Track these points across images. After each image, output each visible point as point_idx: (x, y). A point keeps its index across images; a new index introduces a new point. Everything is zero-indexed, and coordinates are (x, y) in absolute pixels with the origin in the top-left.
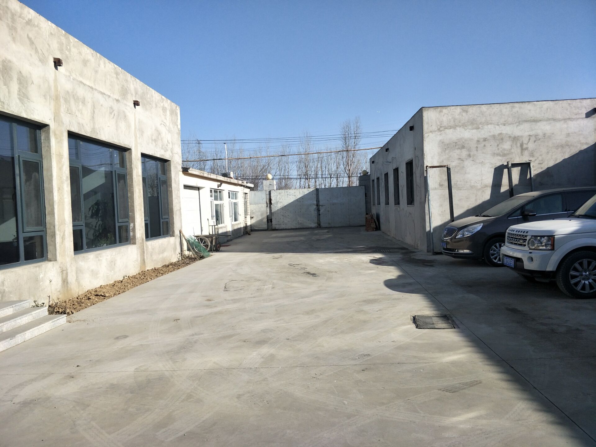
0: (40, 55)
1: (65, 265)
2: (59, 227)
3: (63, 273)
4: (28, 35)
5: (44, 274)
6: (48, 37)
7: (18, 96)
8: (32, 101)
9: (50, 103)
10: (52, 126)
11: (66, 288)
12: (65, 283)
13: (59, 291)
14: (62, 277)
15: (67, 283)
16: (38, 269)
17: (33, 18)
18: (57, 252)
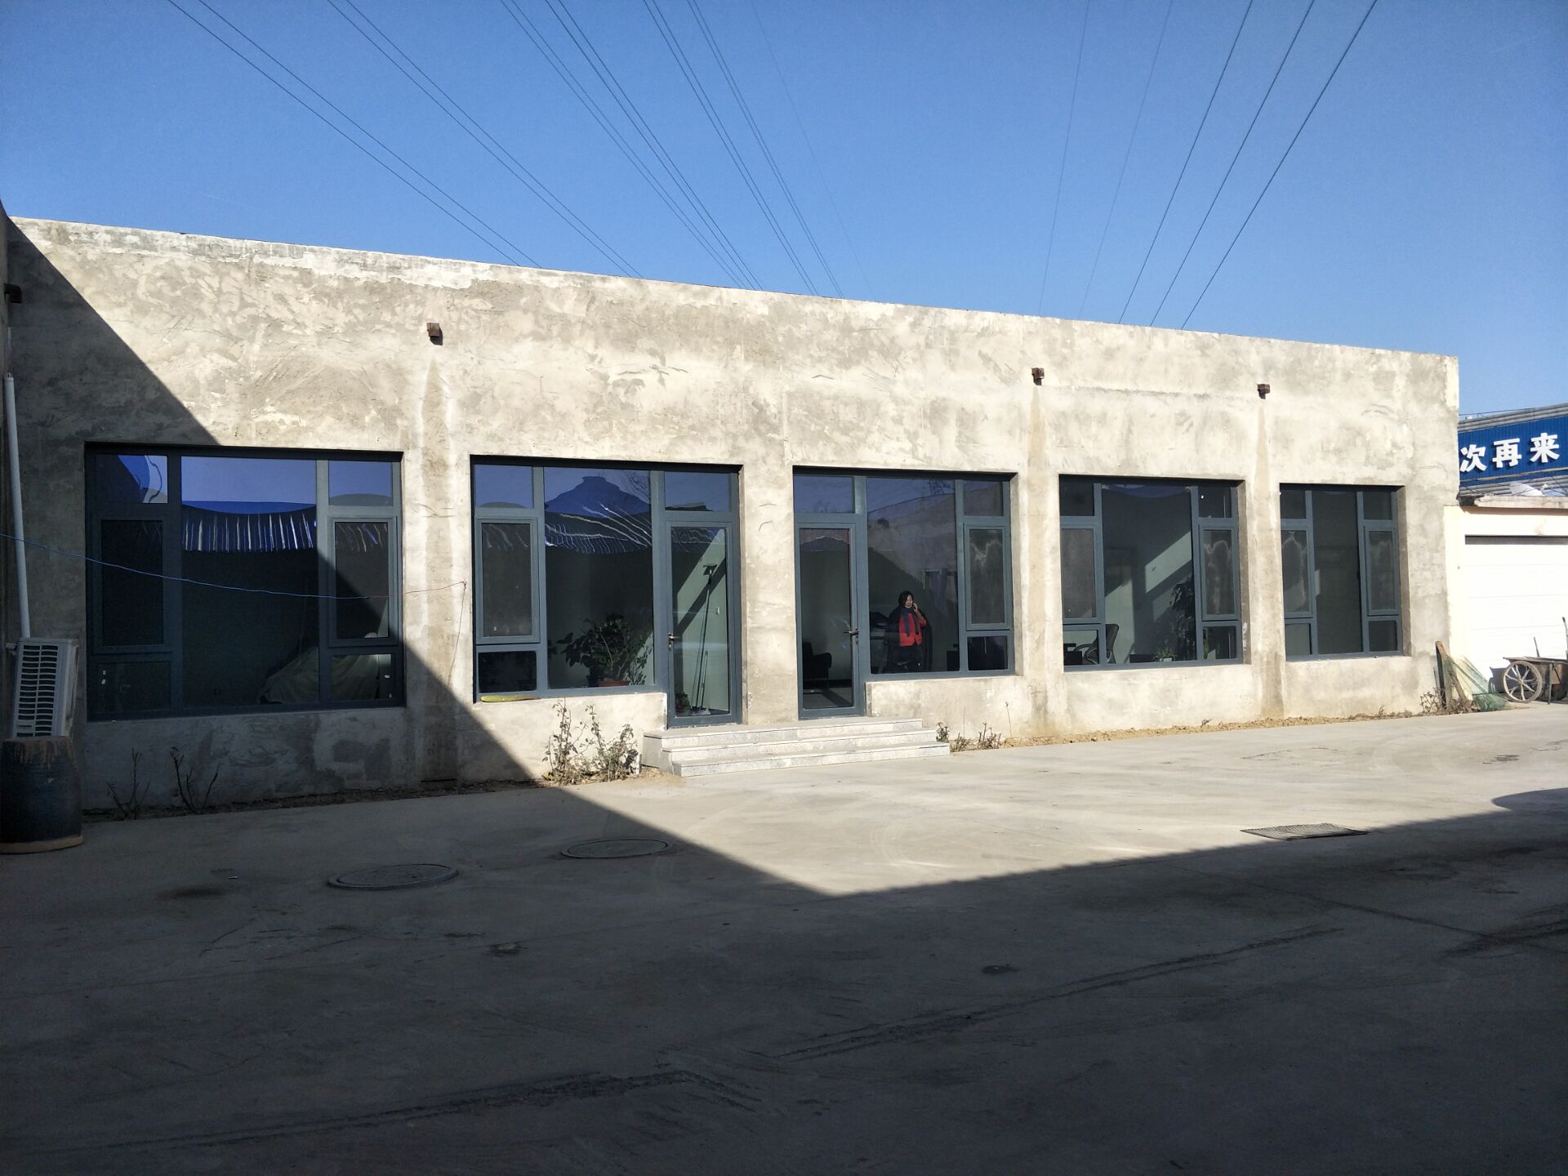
0: (1003, 373)
1: (1042, 683)
2: (1030, 626)
3: (1036, 696)
4: (980, 352)
5: (995, 693)
6: (1021, 340)
7: (958, 444)
8: (983, 445)
9: (1021, 439)
10: (1023, 474)
11: (1042, 719)
12: (1042, 712)
13: (1027, 722)
14: (1035, 702)
15: (1046, 712)
16: (982, 683)
17: (991, 323)
18: (1025, 663)
